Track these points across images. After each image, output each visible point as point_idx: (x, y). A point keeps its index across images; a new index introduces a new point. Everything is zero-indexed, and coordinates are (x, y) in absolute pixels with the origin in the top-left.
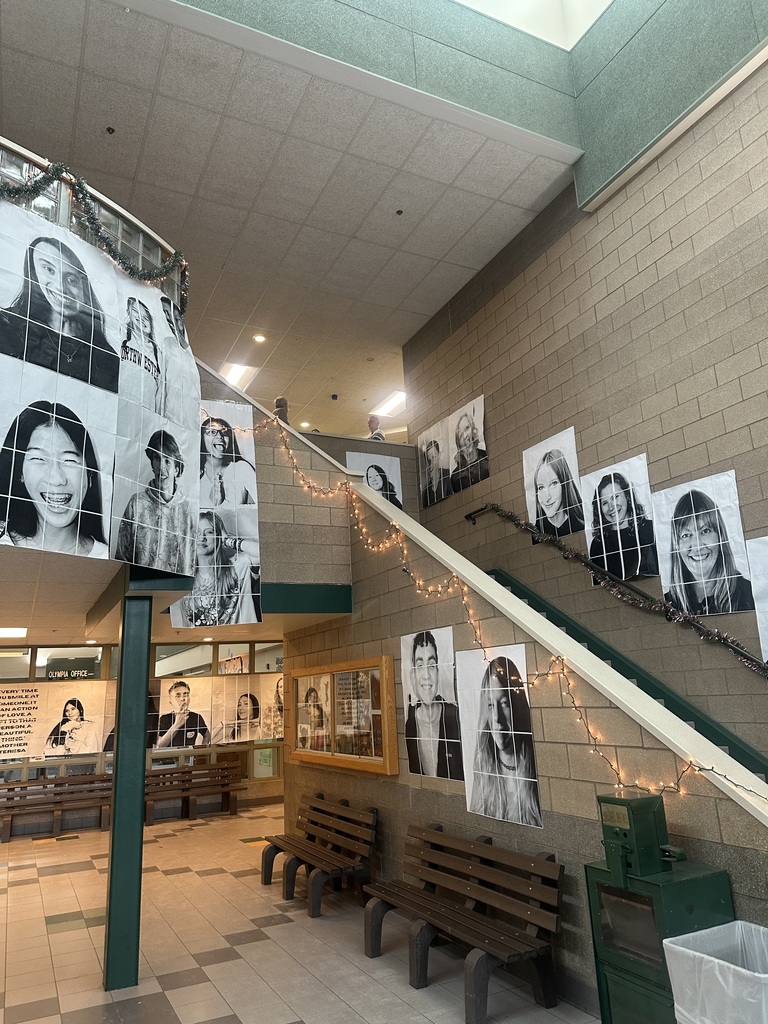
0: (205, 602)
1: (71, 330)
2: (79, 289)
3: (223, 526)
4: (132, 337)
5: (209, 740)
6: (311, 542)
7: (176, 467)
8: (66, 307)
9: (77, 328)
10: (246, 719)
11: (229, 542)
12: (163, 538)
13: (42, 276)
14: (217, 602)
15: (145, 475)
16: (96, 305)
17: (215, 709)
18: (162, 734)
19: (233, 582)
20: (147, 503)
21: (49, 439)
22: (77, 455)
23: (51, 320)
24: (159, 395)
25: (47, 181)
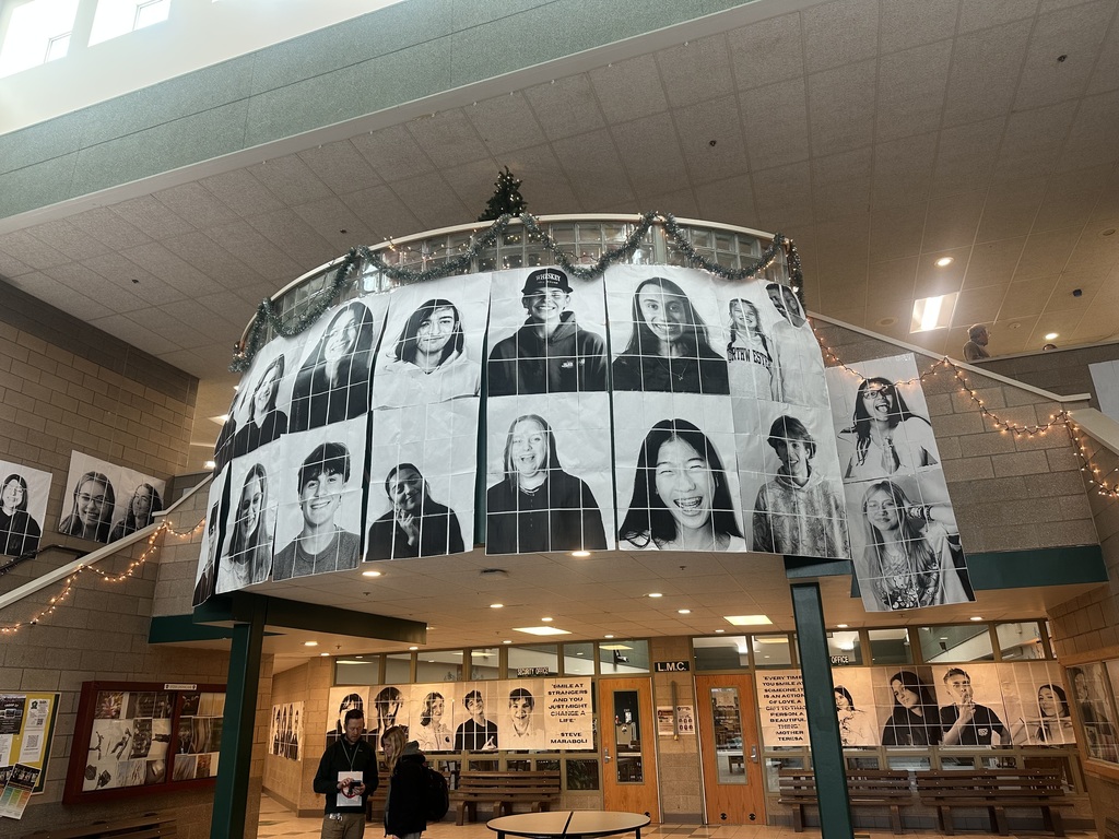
0: (900, 582)
1: (678, 352)
2: (681, 313)
3: (903, 495)
4: (737, 337)
5: (1009, 740)
6: (1024, 497)
7: (806, 448)
8: (671, 333)
9: (684, 348)
10: (1054, 716)
11: (915, 512)
12: (804, 523)
13: (648, 313)
14: (914, 581)
15: (771, 465)
16: (698, 321)
17: (1009, 703)
18: (947, 729)
19: (928, 557)
20: (778, 491)
21: (674, 452)
22: (701, 460)
23: (659, 350)
24: (774, 383)
25: (642, 232)
